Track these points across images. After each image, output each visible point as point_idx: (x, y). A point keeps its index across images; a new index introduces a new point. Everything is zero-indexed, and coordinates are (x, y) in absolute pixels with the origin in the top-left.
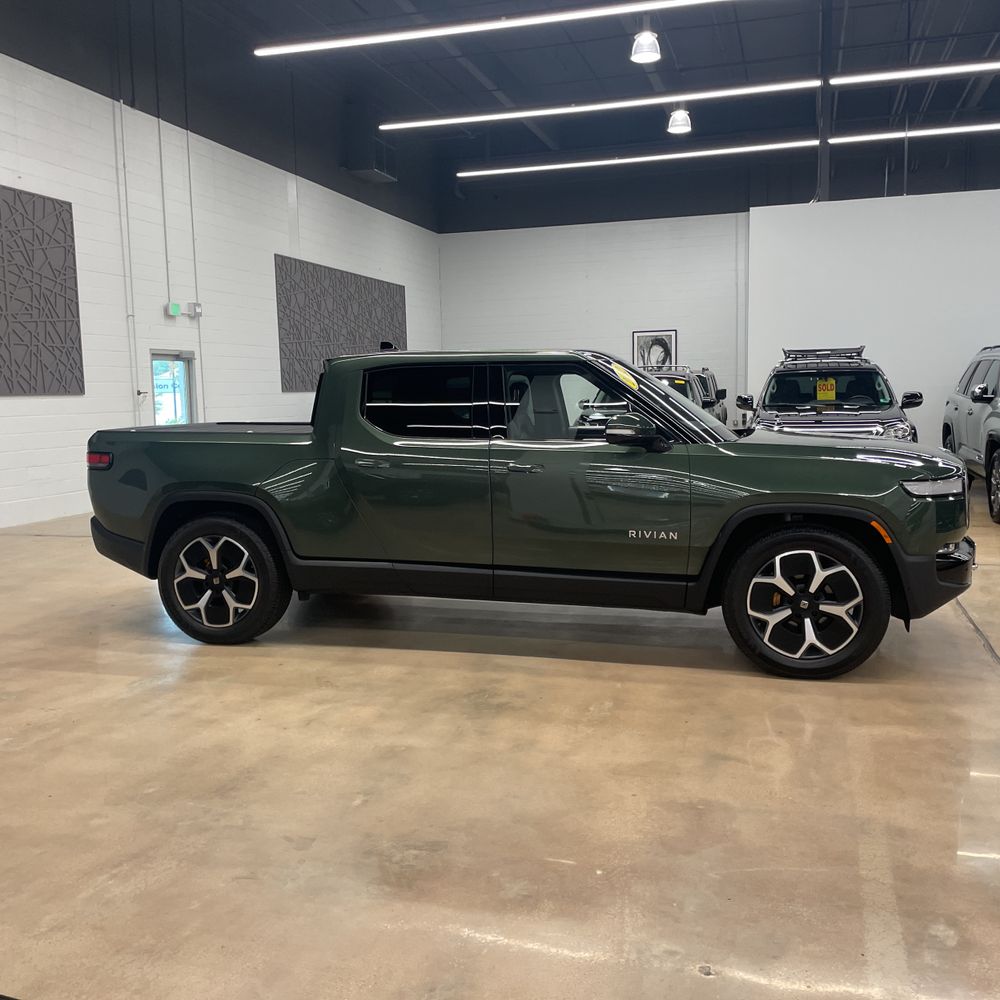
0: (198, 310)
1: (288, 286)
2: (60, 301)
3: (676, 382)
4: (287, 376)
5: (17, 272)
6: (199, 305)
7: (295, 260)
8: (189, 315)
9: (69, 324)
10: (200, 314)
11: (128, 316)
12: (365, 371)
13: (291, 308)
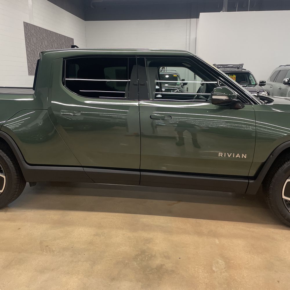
1: (29, 34)
3: (174, 76)
4: (30, 69)
7: (32, 25)
12: (64, 58)
13: (31, 43)
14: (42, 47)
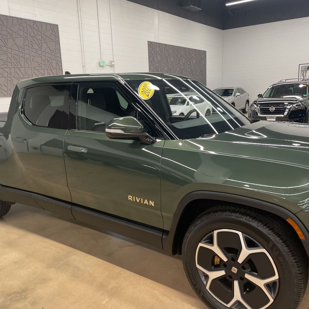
0: (113, 63)
1: (153, 53)
2: (54, 62)
5: (35, 51)
6: (113, 61)
7: (157, 43)
8: (110, 66)
9: (58, 70)
10: (114, 65)
11: (83, 67)
13: (155, 61)
14: (167, 64)
